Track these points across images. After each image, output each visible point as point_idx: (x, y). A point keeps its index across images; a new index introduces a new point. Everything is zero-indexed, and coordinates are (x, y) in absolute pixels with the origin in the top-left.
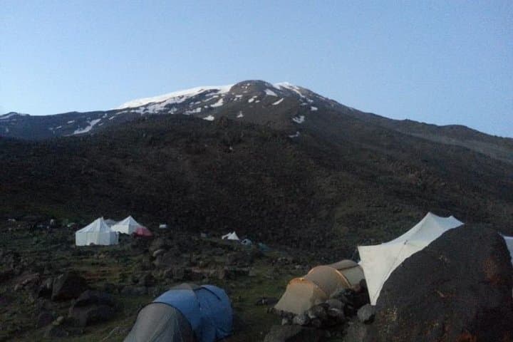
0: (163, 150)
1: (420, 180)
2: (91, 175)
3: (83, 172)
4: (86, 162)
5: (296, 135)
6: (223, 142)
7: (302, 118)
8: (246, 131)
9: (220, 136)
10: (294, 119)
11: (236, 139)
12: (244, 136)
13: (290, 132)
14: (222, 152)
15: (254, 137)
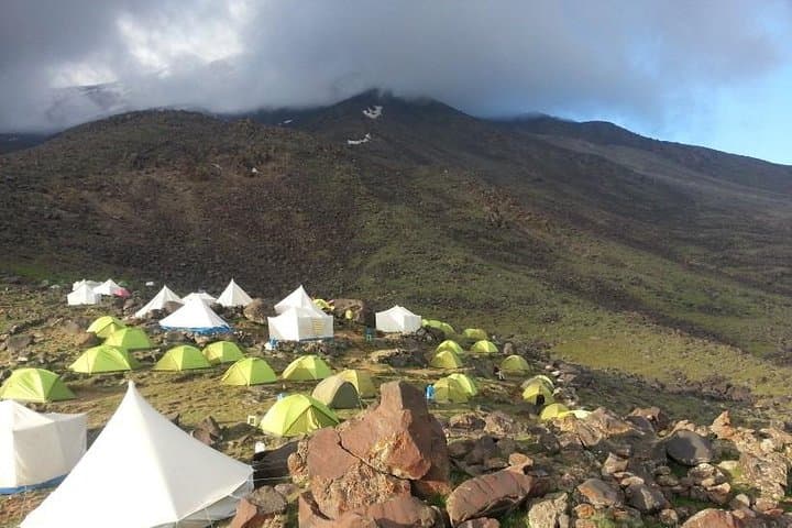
0: (154, 176)
1: (495, 215)
2: (58, 218)
3: (47, 216)
4: (47, 199)
5: (365, 140)
6: (244, 160)
7: (379, 109)
8: (280, 142)
9: (240, 151)
10: (365, 112)
11: (264, 155)
12: (275, 151)
13: (356, 136)
14: (241, 176)
15: (290, 151)
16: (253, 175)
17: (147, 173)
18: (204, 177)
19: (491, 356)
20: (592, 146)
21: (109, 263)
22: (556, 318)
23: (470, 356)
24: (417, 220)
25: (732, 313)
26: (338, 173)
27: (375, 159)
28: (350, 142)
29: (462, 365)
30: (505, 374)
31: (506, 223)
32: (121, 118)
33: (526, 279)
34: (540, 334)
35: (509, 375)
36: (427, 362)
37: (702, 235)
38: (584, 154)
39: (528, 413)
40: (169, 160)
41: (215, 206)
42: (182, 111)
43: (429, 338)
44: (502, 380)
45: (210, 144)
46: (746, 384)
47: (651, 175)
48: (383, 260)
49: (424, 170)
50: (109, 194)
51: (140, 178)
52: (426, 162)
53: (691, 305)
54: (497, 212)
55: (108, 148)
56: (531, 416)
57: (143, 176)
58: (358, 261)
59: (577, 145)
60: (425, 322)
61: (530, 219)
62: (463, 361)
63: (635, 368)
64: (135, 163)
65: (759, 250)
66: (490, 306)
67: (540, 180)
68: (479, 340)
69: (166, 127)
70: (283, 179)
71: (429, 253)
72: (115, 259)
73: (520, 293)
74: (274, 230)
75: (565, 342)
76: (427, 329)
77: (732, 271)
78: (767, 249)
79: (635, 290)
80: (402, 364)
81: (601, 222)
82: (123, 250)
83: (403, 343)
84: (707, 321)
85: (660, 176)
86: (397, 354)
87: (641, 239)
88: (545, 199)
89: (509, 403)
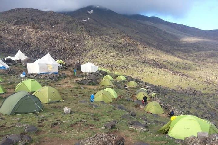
0: (22, 27)
5: (88, 20)
6: (50, 23)
7: (92, 11)
8: (62, 18)
9: (49, 21)
10: (88, 12)
11: (56, 22)
12: (60, 21)
13: (85, 18)
14: (49, 28)
15: (65, 21)
16: (53, 28)
17: (20, 26)
18: (38, 28)
19: (123, 81)
20: (152, 23)
21: (4, 53)
22: (143, 70)
23: (116, 81)
24: (102, 43)
25: (191, 70)
26: (79, 28)
27: (91, 25)
28: (83, 20)
29: (112, 84)
30: (129, 87)
31: (128, 44)
32: (13, 10)
33: (134, 60)
34: (138, 75)
35: (130, 88)
36: (98, 83)
37: (182, 49)
38: (150, 26)
39: (140, 105)
40: (27, 22)
41: (41, 37)
42: (32, 9)
43: (101, 74)
44: (128, 90)
45: (40, 18)
46: (200, 90)
47: (168, 32)
48: (92, 54)
49: (105, 28)
50: (7, 32)
51: (17, 28)
52: (105, 27)
53: (180, 67)
54: (126, 40)
55: (8, 18)
56: (141, 107)
57: (18, 27)
58: (84, 54)
59: (148, 23)
60: (100, 69)
61: (135, 43)
62: (113, 83)
63: (166, 85)
64: (16, 23)
65: (198, 53)
66: (123, 67)
67: (138, 33)
68: (119, 75)
69: (27, 13)
70: (62, 29)
71: (105, 52)
72: (6, 51)
73: (132, 63)
74: (58, 44)
75: (145, 78)
76: (100, 71)
77: (191, 58)
78: (200, 53)
79: (164, 63)
80: (87, 84)
81: (155, 44)
82: (9, 49)
83: (90, 76)
84: (185, 72)
85: (170, 32)
86: (85, 80)
87: (166, 49)
88: (139, 38)
89: (131, 101)
